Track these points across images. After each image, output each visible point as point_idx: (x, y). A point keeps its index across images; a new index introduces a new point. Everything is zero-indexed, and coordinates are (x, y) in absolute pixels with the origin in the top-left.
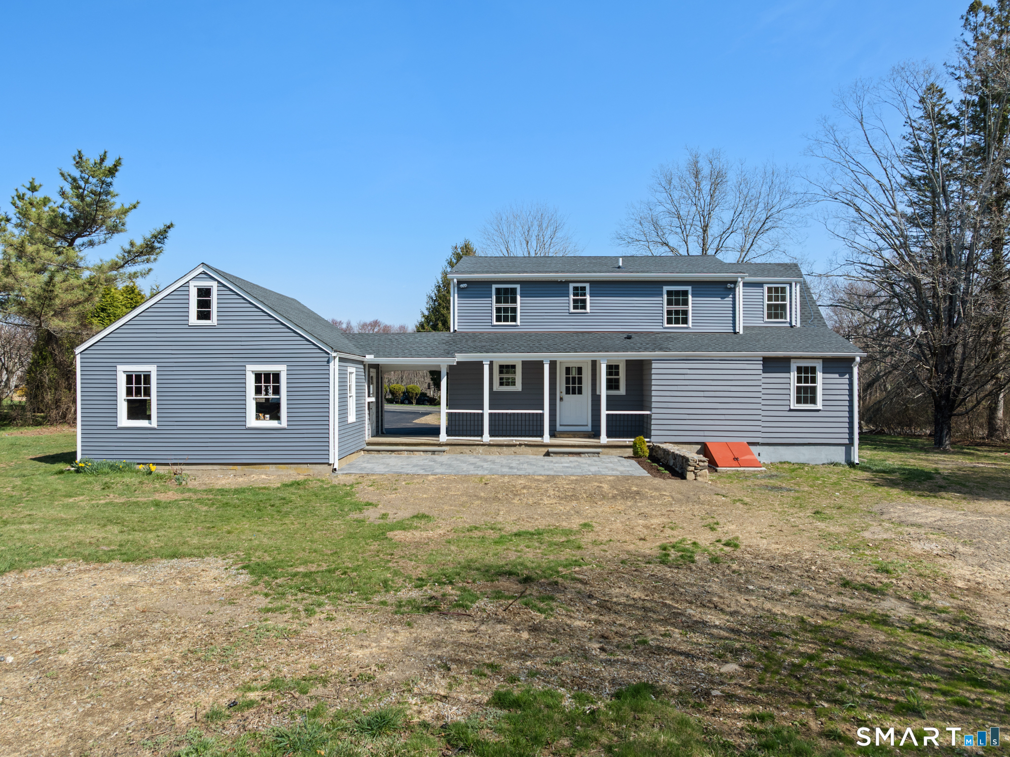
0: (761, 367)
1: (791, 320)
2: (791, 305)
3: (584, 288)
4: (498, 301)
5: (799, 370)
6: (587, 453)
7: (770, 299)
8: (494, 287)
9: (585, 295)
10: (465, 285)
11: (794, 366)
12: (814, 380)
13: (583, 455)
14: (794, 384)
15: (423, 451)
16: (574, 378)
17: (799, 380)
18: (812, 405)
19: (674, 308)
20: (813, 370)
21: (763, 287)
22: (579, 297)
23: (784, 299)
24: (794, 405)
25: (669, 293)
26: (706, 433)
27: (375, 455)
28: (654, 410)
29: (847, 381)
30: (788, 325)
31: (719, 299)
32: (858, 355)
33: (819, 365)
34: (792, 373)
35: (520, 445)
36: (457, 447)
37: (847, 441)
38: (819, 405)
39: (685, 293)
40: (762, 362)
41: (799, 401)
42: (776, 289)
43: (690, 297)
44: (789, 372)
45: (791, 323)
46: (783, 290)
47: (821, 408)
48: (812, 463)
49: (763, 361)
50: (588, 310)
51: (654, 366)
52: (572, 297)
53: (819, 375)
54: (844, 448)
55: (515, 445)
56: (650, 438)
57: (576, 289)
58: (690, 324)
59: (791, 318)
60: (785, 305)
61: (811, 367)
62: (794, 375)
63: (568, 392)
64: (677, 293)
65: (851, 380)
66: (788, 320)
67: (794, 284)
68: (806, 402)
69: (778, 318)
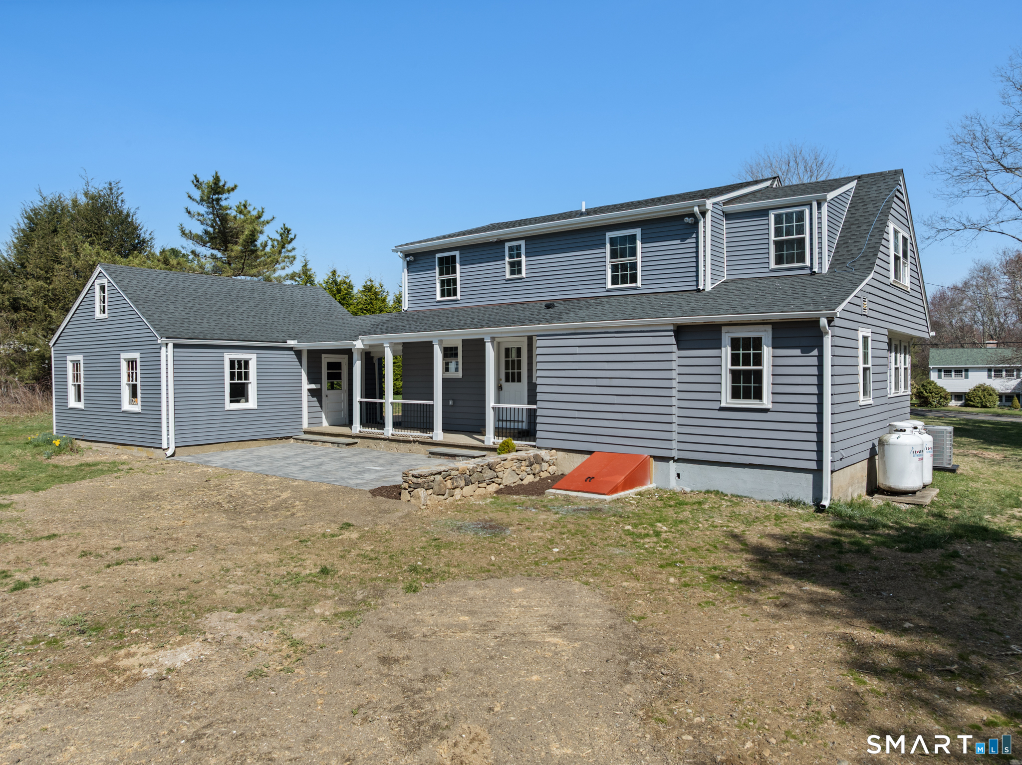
0: (673, 340)
1: (812, 264)
2: (811, 239)
3: (518, 248)
4: (441, 273)
5: (735, 343)
6: (462, 456)
7: (778, 232)
8: (438, 255)
9: (519, 255)
10: (411, 258)
11: (726, 338)
12: (758, 360)
13: (457, 458)
14: (727, 364)
15: (332, 443)
16: (513, 361)
17: (735, 360)
18: (757, 401)
19: (620, 261)
20: (757, 343)
21: (767, 215)
22: (515, 259)
23: (801, 230)
24: (727, 400)
25: (613, 241)
26: (599, 439)
27: (308, 444)
28: (540, 404)
29: (815, 361)
30: (808, 272)
31: (679, 242)
32: (823, 315)
33: (766, 335)
34: (723, 349)
35: (415, 442)
36: (365, 440)
37: (813, 465)
38: (767, 401)
39: (633, 238)
40: (672, 333)
41: (735, 394)
42: (789, 216)
43: (639, 244)
44: (720, 348)
45: (811, 268)
46: (800, 217)
47: (770, 406)
48: (758, 497)
49: (674, 331)
50: (524, 274)
51: (539, 343)
52: (507, 259)
53: (767, 352)
54: (810, 477)
55: (409, 442)
56: (534, 441)
57: (511, 249)
58: (639, 283)
59: (812, 259)
60: (803, 239)
61: (754, 338)
62: (726, 352)
63: (507, 380)
64: (624, 239)
65: (820, 357)
66: (808, 263)
67: (815, 204)
68: (747, 396)
69: (793, 262)
